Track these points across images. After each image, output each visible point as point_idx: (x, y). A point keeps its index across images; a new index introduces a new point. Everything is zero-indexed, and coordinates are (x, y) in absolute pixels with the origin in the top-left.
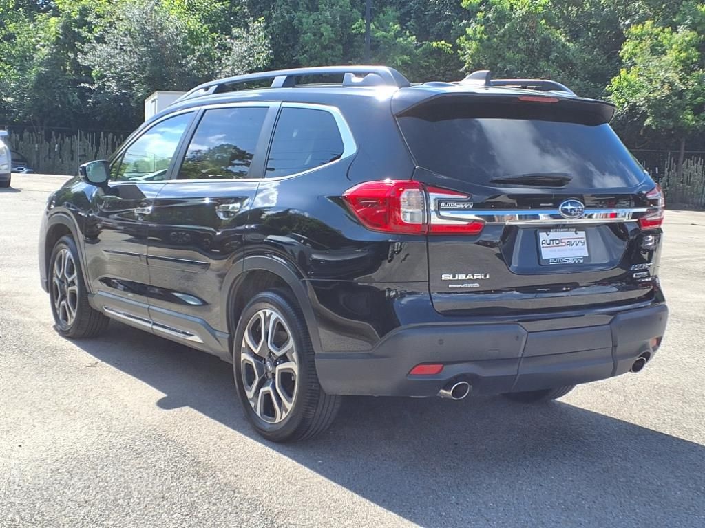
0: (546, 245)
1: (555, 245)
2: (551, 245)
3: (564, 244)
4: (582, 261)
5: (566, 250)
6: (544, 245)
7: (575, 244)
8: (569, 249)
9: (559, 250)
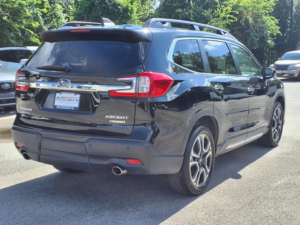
0: (58, 99)
1: (62, 99)
2: (61, 99)
3: (67, 100)
4: (73, 109)
5: (67, 103)
6: (57, 99)
7: (73, 100)
8: (69, 103)
9: (64, 102)
